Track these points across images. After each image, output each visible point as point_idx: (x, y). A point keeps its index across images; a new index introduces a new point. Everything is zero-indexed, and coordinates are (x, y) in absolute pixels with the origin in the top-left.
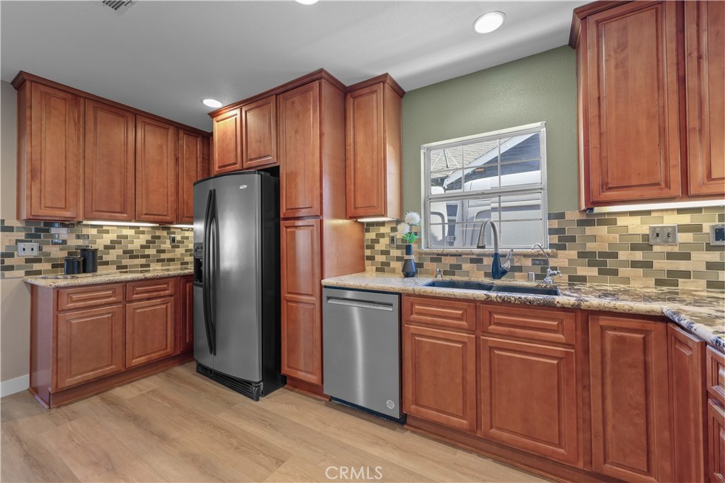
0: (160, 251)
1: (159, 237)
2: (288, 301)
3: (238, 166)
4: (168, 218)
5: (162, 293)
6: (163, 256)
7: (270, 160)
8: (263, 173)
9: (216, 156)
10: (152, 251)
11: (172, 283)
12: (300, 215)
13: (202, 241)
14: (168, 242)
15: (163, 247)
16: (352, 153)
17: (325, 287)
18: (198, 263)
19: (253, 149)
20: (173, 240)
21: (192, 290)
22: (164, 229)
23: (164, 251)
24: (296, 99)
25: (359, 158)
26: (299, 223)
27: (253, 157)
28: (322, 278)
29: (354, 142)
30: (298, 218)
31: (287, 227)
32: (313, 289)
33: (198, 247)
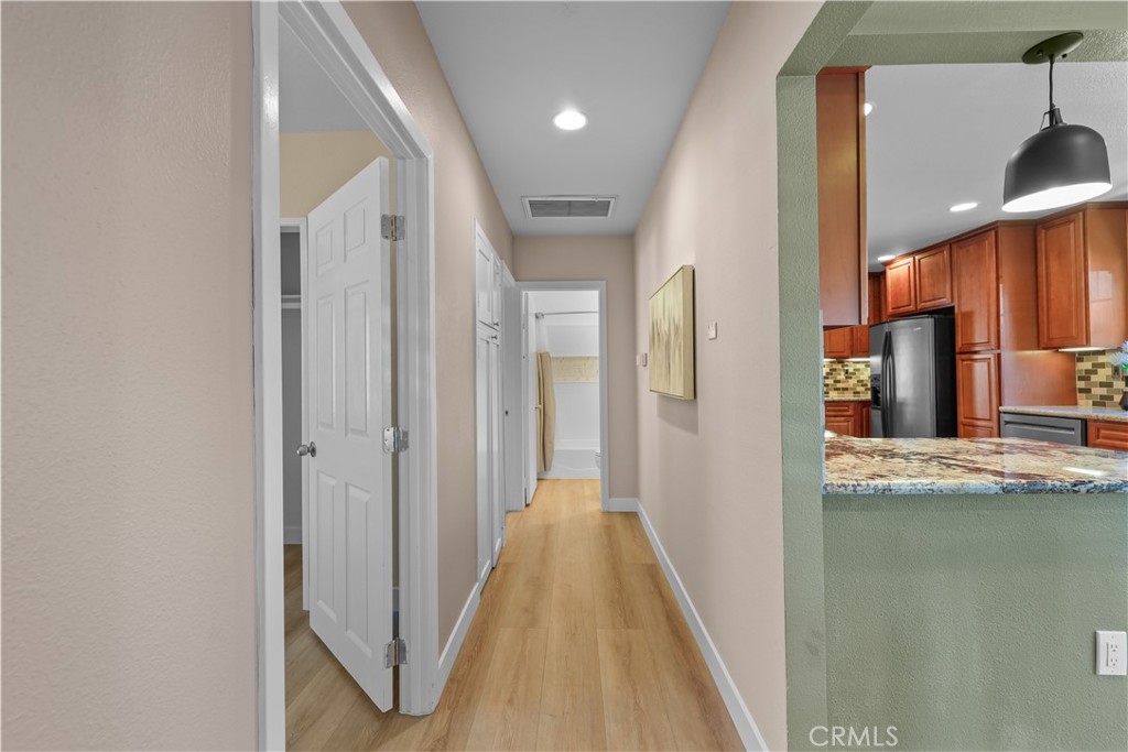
0: (836, 381)
1: (835, 370)
2: (964, 425)
3: (912, 308)
4: (845, 354)
5: (845, 413)
6: (839, 385)
7: (945, 302)
8: (936, 316)
9: (890, 299)
10: (830, 381)
11: (852, 406)
12: (977, 349)
13: (879, 372)
14: (843, 373)
15: (839, 378)
16: (1044, 284)
17: (1005, 413)
18: (875, 391)
19: (927, 291)
20: (847, 372)
21: (868, 413)
22: (839, 363)
23: (839, 382)
24: (971, 248)
25: (1052, 289)
26: (976, 356)
27: (927, 299)
28: (1000, 403)
29: (1047, 273)
30: (976, 352)
31: (963, 360)
32: (991, 415)
33: (874, 378)
